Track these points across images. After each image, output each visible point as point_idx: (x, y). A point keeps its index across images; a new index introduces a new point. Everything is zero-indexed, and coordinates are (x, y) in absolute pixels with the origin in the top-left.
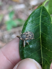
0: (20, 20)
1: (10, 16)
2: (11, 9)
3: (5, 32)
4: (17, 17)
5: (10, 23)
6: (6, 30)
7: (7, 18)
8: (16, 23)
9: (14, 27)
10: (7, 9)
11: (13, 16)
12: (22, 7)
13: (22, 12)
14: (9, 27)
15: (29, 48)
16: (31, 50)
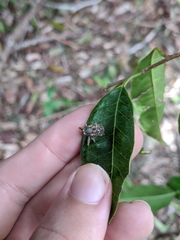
0: (65, 99)
1: (49, 95)
2: (50, 84)
3: (42, 119)
4: (60, 95)
5: (48, 104)
6: (43, 115)
7: (45, 98)
8: (59, 104)
9: (56, 111)
10: (45, 83)
11: (54, 94)
12: (67, 79)
13: (67, 87)
14: (47, 111)
15: (95, 147)
16: (99, 151)
